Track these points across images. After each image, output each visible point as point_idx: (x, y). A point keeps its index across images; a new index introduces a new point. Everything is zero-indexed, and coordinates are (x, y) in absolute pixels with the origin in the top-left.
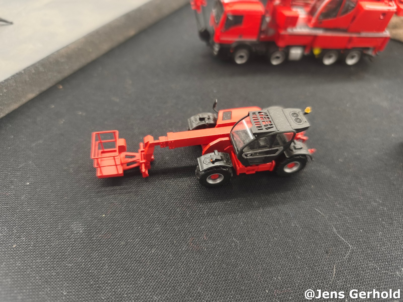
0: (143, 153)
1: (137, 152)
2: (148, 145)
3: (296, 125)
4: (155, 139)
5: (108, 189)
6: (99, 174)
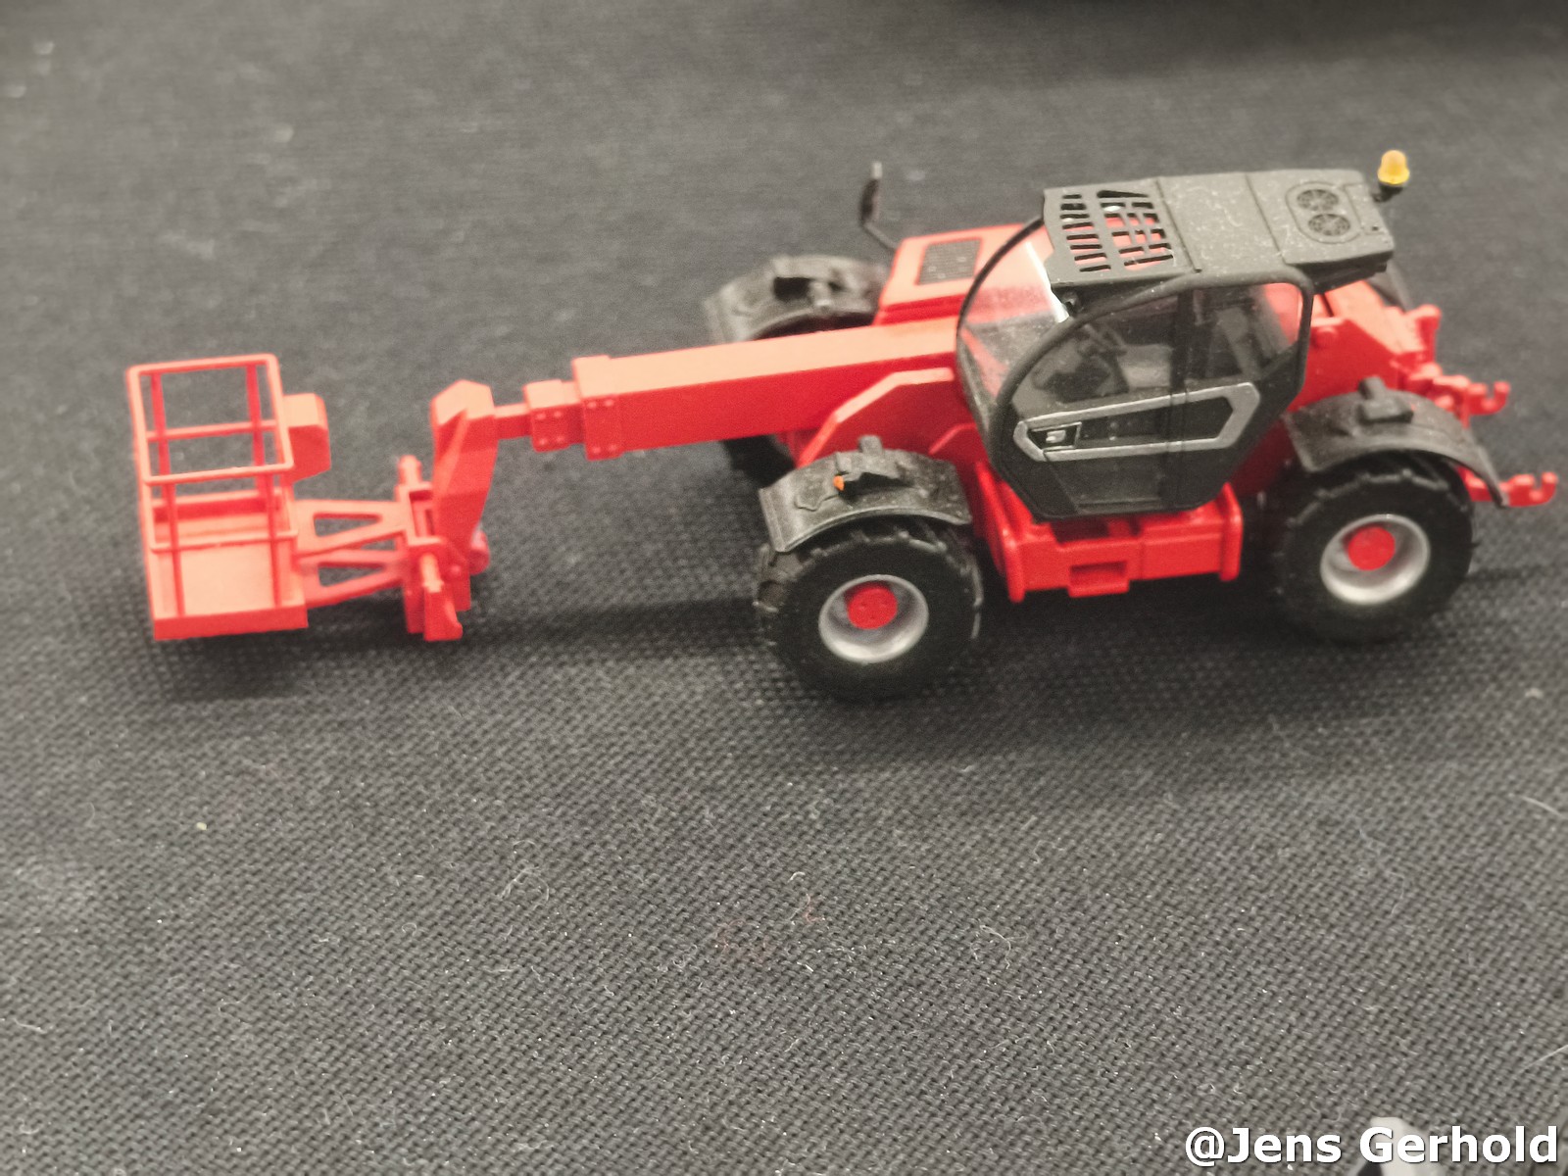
0: (422, 507)
1: (389, 496)
2: (461, 432)
3: (1312, 245)
4: (499, 401)
5: (208, 710)
6: (161, 609)
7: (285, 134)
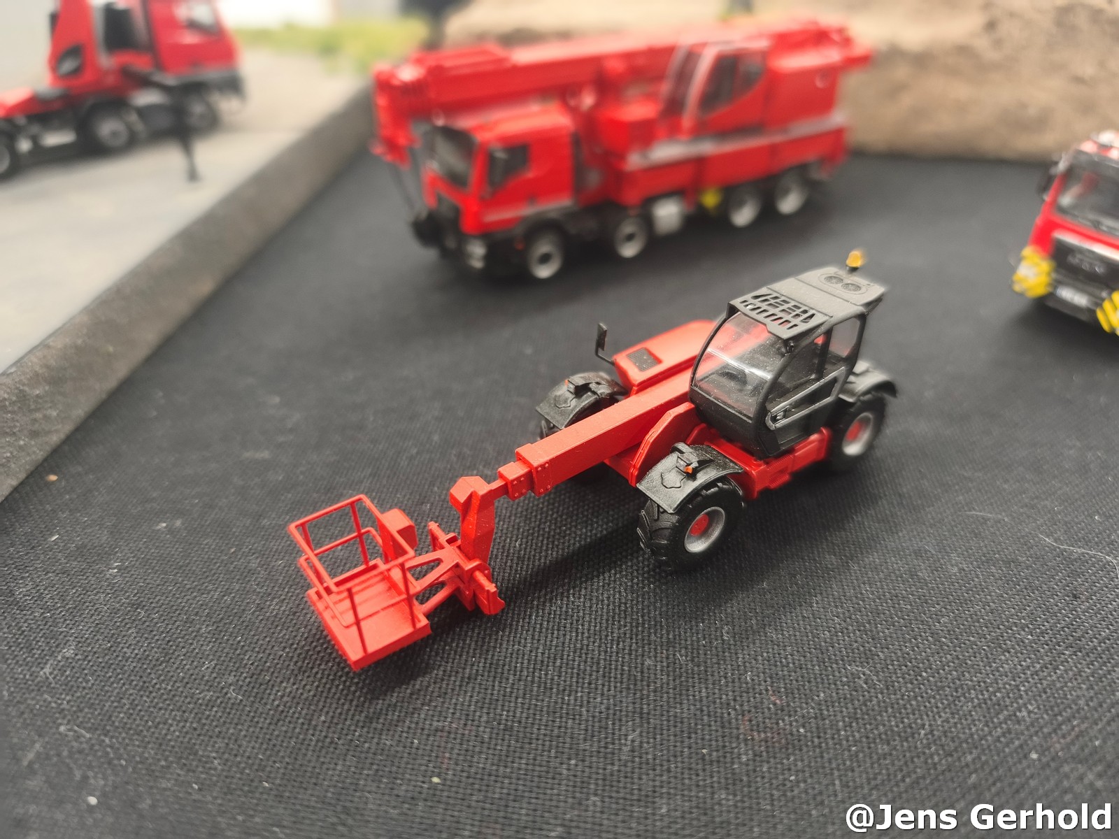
3: (857, 296)
4: (488, 481)
5: (394, 698)
6: (354, 653)
7: (277, 400)
